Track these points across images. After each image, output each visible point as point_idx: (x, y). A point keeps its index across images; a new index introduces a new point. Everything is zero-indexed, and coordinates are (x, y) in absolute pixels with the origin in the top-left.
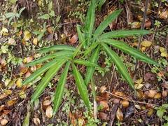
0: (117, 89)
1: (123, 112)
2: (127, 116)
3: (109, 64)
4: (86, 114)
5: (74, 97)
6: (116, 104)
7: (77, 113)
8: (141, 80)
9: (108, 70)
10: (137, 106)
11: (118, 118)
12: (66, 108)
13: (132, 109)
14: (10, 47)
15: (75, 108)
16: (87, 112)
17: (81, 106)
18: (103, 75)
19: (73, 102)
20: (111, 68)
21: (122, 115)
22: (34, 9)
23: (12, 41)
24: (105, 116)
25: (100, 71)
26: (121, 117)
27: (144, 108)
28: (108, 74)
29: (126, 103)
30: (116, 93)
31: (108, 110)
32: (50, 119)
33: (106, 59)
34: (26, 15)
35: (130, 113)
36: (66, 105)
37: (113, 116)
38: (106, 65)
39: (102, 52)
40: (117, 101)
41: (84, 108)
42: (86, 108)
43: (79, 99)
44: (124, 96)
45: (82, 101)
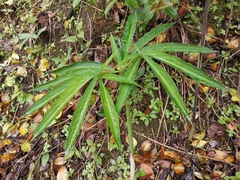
3: (156, 108)
5: (102, 155)
6: (165, 169)
8: (203, 135)
9: (154, 117)
10: (198, 174)
12: (88, 170)
13: (188, 177)
14: (18, 79)
15: (103, 171)
16: (120, 179)
17: (112, 169)
18: (147, 124)
19: (100, 161)
20: (159, 115)
22: (57, 31)
23: (22, 71)
25: (142, 119)
27: (207, 177)
28: (154, 123)
29: (179, 168)
30: (166, 153)
31: (152, 177)
33: (152, 101)
34: (45, 38)
36: (89, 165)
38: (151, 110)
39: (146, 91)
40: (166, 164)
41: (116, 172)
42: (119, 173)
43: (109, 159)
44: (177, 158)
45: (113, 161)
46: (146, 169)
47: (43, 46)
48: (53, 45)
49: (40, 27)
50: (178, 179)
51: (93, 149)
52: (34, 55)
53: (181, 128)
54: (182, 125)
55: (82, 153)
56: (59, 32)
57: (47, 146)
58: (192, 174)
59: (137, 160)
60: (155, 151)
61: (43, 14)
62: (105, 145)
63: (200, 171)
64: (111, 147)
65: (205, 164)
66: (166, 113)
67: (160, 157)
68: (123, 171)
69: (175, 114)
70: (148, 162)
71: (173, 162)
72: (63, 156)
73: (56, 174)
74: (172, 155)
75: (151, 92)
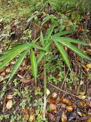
0: (65, 97)
1: (67, 116)
2: (70, 120)
3: (62, 76)
4: (37, 112)
5: (31, 96)
6: (63, 109)
7: (30, 109)
8: (84, 93)
9: (60, 80)
11: (63, 120)
12: (23, 104)
13: (74, 114)
15: (30, 105)
16: (39, 110)
17: (35, 105)
18: (56, 83)
19: (29, 100)
20: (63, 80)
21: (66, 118)
22: (20, 35)
24: (52, 117)
25: (54, 81)
26: (64, 120)
27: (84, 115)
28: (59, 84)
29: (70, 109)
30: (64, 100)
31: (55, 112)
32: (8, 110)
33: (60, 72)
34: (13, 37)
35: (72, 118)
36: (24, 101)
37: (58, 118)
38: (59, 77)
39: (57, 67)
40: (64, 106)
41: (37, 107)
42: (39, 107)
43: (34, 99)
44: (70, 103)
45: (36, 101)
46: (53, 107)
47: (12, 41)
48: (16, 41)
49: (12, 31)
50: (69, 114)
51: (27, 93)
52: (7, 44)
53: (73, 88)
54: (74, 87)
55: (21, 94)
56: (20, 36)
57: (4, 88)
58: (77, 113)
59: (49, 102)
60: (59, 98)
61: (14, 27)
62: (33, 92)
63: (81, 112)
64: (36, 93)
65: (84, 108)
66: (67, 80)
67: (61, 102)
68: (40, 106)
69: (71, 80)
70: (54, 103)
71: (67, 105)
72: (12, 94)
73: (6, 103)
74: (67, 101)
75: (60, 68)
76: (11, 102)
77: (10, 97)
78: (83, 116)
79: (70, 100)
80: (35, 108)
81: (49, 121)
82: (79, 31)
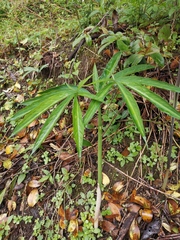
0: (138, 192)
1: (141, 230)
2: (146, 236)
3: (134, 151)
4: (83, 216)
5: (74, 185)
6: (133, 214)
7: (71, 210)
8: (178, 186)
9: (131, 159)
10: (166, 226)
11: (131, 236)
12: (58, 198)
13: (155, 226)
14: (15, 104)
15: (71, 202)
16: (86, 213)
17: (80, 202)
18: (122, 164)
19: (69, 192)
20: (135, 158)
21: (138, 232)
22: (58, 69)
23: (20, 98)
24: (111, 228)
25: (119, 159)
26: (135, 235)
27: (175, 230)
28: (128, 167)
29: (147, 215)
30: (137, 198)
31: (118, 219)
32: (31, 208)
33: (132, 144)
35: (151, 233)
36: (60, 193)
37: (123, 231)
38: (129, 153)
39: (126, 133)
40: (135, 209)
41: (83, 206)
42: (87, 207)
43: (79, 191)
44: (148, 205)
45: (83, 195)
46: (113, 209)
47: (43, 80)
48: (51, 80)
49: (43, 63)
50: (144, 226)
51: (66, 178)
52: (34, 86)
53: (156, 176)
54: (158, 173)
55: (56, 181)
56: (58, 71)
57: (25, 166)
58: (160, 224)
59: (107, 198)
60: (126, 194)
61: (49, 54)
62: (78, 177)
63: (169, 223)
64: (83, 181)
65: (175, 216)
66: (145, 159)
67: (130, 200)
68: (90, 206)
69: (152, 161)
70: (117, 203)
71: (142, 207)
72: (38, 179)
73: (28, 195)
74: (143, 201)
75: (131, 135)
76: (37, 193)
77: (35, 184)
78: (172, 232)
79: (148, 198)
80: (79, 209)
81: (105, 234)
82: (173, 64)
